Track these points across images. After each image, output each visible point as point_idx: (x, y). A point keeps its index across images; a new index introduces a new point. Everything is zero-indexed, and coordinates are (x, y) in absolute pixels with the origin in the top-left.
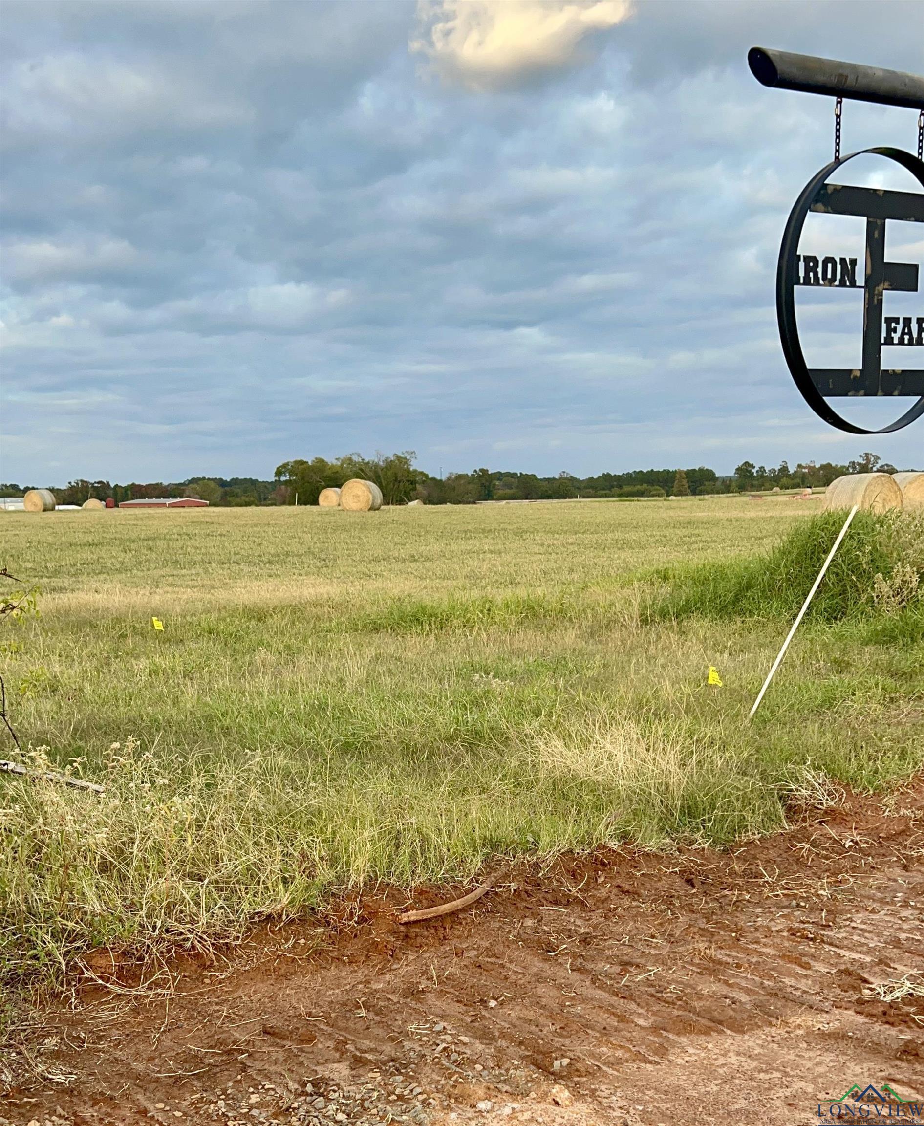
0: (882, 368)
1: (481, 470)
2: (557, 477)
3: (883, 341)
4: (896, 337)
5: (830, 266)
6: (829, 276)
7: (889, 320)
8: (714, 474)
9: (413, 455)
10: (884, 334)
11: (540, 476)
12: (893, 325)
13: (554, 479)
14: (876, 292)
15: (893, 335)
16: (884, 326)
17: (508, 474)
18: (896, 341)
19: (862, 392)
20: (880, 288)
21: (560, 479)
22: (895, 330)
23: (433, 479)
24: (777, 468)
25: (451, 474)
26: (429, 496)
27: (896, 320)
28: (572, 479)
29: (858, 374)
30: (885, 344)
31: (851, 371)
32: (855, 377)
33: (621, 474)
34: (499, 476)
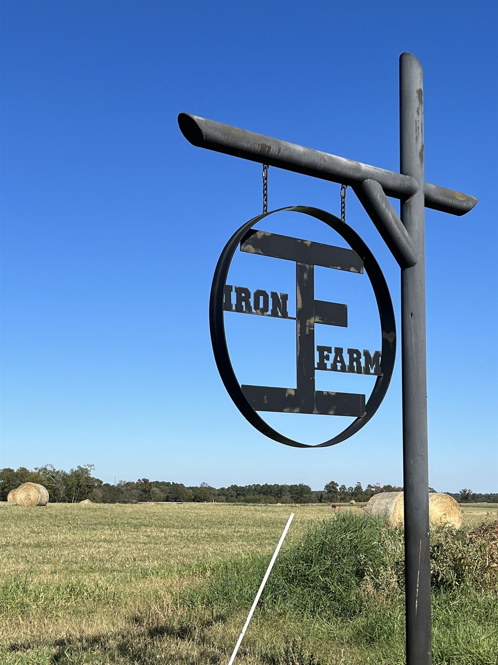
0: (316, 389)
1: (143, 480)
2: (199, 486)
3: (316, 366)
4: (329, 364)
5: (261, 298)
6: (261, 306)
7: (321, 349)
8: (310, 489)
9: (92, 467)
10: (317, 360)
11: (186, 486)
12: (326, 353)
13: (197, 488)
14: (307, 324)
15: (326, 361)
16: (317, 354)
17: (163, 483)
18: (329, 367)
19: (297, 410)
20: (312, 320)
21: (201, 488)
22: (328, 358)
23: (107, 485)
24: (354, 487)
25: (121, 481)
26: (103, 497)
27: (329, 350)
28: (210, 488)
29: (293, 393)
30: (318, 369)
31: (286, 389)
32: (290, 395)
33: (244, 486)
34: (157, 484)
